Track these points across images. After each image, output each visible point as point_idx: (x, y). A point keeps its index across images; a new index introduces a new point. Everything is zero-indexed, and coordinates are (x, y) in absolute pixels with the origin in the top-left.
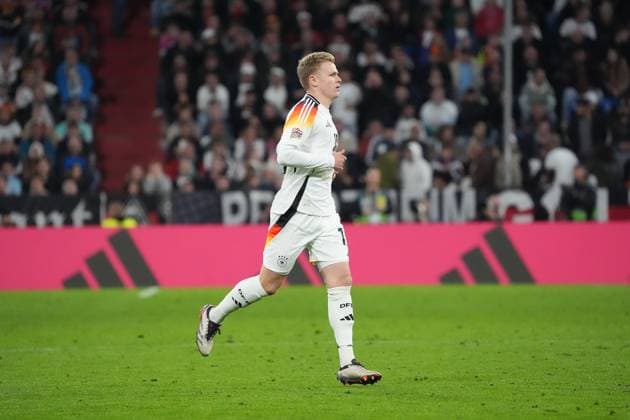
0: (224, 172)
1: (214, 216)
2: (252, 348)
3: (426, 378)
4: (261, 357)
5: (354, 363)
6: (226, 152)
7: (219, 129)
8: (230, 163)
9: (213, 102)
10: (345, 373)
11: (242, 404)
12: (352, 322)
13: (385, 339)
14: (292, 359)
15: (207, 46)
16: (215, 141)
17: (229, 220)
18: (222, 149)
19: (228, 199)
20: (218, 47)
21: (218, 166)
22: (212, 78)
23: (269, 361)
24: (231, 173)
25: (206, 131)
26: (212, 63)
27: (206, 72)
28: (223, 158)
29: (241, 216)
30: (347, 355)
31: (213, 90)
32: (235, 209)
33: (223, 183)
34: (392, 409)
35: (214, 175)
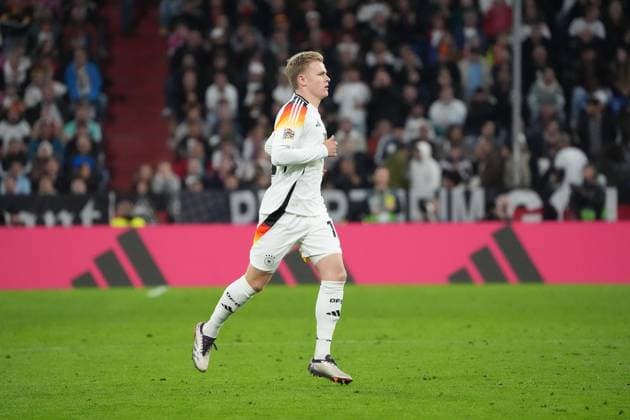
0: (232, 171)
1: (223, 215)
2: (260, 348)
3: (434, 378)
4: (270, 356)
5: (328, 359)
6: (235, 152)
7: (226, 128)
8: (238, 162)
9: (223, 102)
10: (316, 366)
11: (250, 403)
13: (393, 339)
14: (301, 358)
15: (215, 46)
16: (225, 140)
17: (238, 219)
18: (230, 149)
19: (237, 199)
20: (226, 47)
21: (227, 165)
22: (221, 78)
23: (278, 360)
24: (239, 173)
25: (215, 130)
26: (221, 62)
27: (215, 71)
28: (232, 157)
29: (249, 217)
30: (322, 349)
31: (221, 90)
32: (244, 208)
33: (231, 183)
34: (401, 408)
35: (223, 174)
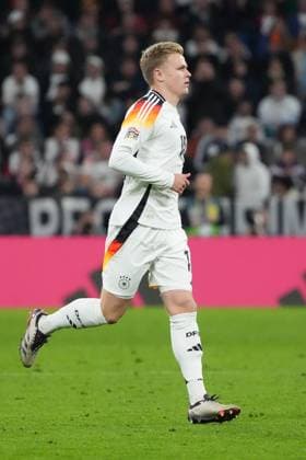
0: (32, 175)
1: (21, 226)
2: (62, 379)
3: (262, 415)
4: (73, 388)
5: (206, 398)
6: (36, 154)
7: (27, 126)
8: (39, 165)
9: (21, 96)
10: (197, 411)
11: (51, 442)
12: (200, 352)
13: (215, 370)
14: (109, 391)
15: (14, 32)
16: (23, 139)
17: (38, 230)
18: (31, 149)
19: (38, 207)
20: (26, 32)
21: (26, 169)
22: (19, 68)
23: (82, 393)
24: (40, 177)
25: (12, 129)
26: (19, 50)
27: (14, 61)
28: (32, 160)
29: (52, 227)
30: (197, 391)
31: (20, 82)
32: (45, 218)
33: (31, 189)
34: (223, 449)
35: (20, 180)
